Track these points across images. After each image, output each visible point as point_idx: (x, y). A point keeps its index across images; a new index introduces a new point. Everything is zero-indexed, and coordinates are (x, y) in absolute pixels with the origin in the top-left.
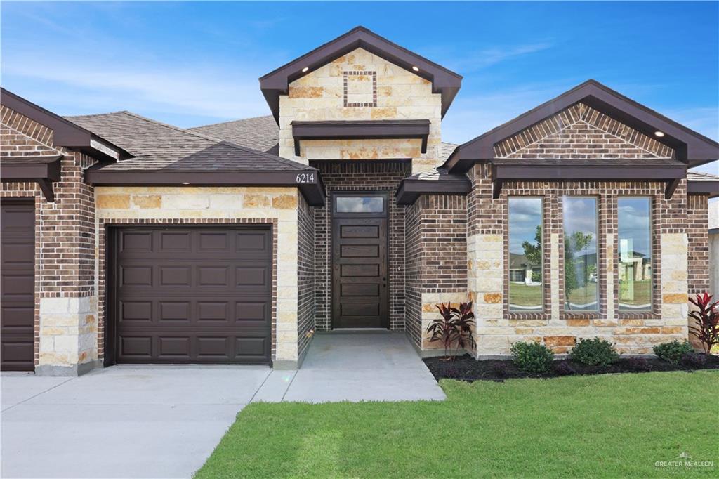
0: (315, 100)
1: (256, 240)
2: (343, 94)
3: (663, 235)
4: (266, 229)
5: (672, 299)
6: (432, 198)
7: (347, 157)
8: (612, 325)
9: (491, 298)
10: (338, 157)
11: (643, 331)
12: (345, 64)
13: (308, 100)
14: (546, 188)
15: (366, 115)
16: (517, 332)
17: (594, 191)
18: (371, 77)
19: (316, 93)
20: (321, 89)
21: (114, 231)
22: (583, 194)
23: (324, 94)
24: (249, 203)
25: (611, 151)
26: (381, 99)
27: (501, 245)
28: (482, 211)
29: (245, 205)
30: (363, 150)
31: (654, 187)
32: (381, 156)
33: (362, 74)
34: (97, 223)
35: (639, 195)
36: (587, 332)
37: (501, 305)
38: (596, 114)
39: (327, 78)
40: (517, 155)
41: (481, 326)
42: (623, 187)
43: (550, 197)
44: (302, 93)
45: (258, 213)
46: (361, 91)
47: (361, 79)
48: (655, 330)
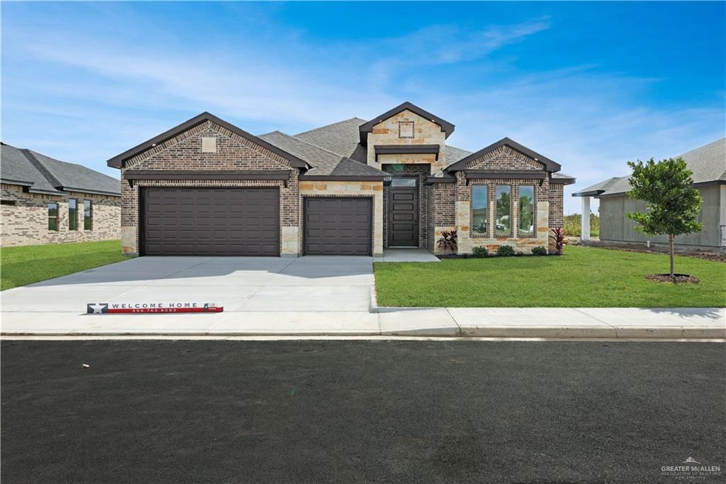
0: (385, 135)
1: (365, 203)
2: (398, 132)
3: (538, 203)
4: (370, 199)
5: (542, 229)
6: (440, 185)
7: (400, 163)
8: (515, 240)
9: (464, 228)
10: (396, 163)
11: (529, 243)
12: (399, 118)
13: (382, 135)
14: (488, 182)
15: (409, 142)
16: (475, 243)
17: (509, 183)
18: (412, 124)
19: (385, 131)
20: (388, 130)
21: (305, 198)
22: (504, 184)
23: (389, 132)
24: (363, 188)
25: (516, 166)
26: (417, 135)
27: (469, 206)
28: (461, 191)
29: (361, 189)
30: (408, 159)
31: (535, 182)
32: (416, 162)
33: (407, 123)
34: (300, 196)
35: (528, 185)
36: (504, 243)
37: (468, 232)
38: (510, 150)
39: (390, 124)
40: (476, 167)
41: (459, 240)
42: (521, 181)
43: (490, 185)
44: (379, 132)
45: (367, 193)
46: (407, 131)
47: (407, 125)
48: (534, 243)
